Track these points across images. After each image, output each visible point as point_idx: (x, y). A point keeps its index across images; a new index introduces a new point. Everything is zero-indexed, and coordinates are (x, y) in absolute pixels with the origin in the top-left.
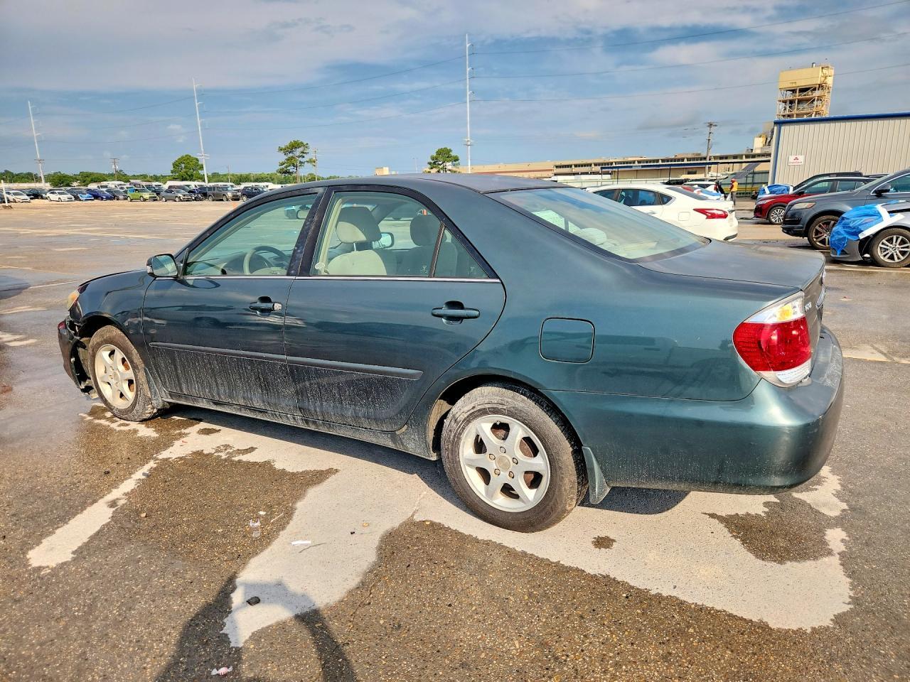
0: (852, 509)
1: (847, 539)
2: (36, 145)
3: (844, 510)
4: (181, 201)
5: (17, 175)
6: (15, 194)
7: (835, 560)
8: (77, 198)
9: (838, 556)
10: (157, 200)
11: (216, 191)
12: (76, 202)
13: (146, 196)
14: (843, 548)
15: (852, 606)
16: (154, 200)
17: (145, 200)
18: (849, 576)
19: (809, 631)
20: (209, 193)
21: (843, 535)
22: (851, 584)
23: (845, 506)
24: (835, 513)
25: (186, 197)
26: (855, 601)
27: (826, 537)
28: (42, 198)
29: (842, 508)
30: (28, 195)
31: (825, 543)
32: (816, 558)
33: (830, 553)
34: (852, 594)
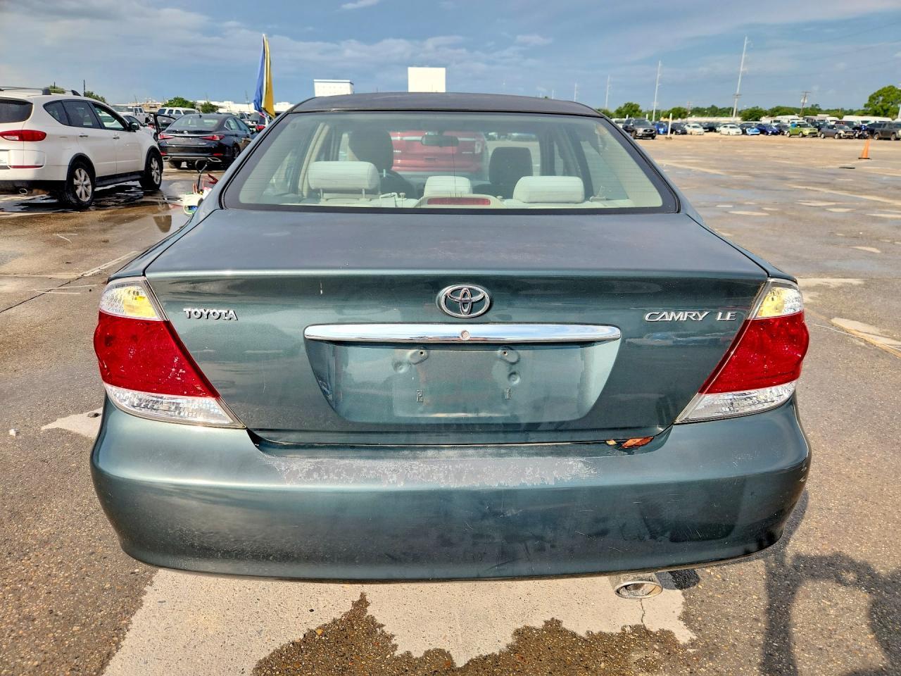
2: (740, 80)
4: (840, 138)
5: (720, 110)
6: (694, 127)
8: (744, 132)
10: (817, 136)
11: (886, 128)
12: (743, 136)
13: (806, 131)
16: (814, 137)
17: (804, 136)
20: (877, 130)
25: (847, 134)
28: (715, 131)
30: (704, 128)
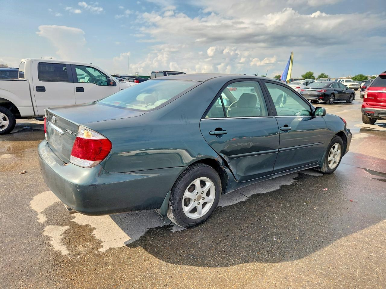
0: (41, 235)
1: (38, 220)
3: (44, 231)
7: (39, 212)
9: (38, 213)
14: (38, 216)
15: (29, 203)
18: (33, 210)
19: (38, 194)
21: (39, 221)
22: (31, 208)
23: (45, 234)
24: (47, 228)
26: (28, 205)
27: (46, 217)
29: (45, 232)
31: (45, 215)
32: (45, 209)
33: (42, 213)
34: (30, 206)
